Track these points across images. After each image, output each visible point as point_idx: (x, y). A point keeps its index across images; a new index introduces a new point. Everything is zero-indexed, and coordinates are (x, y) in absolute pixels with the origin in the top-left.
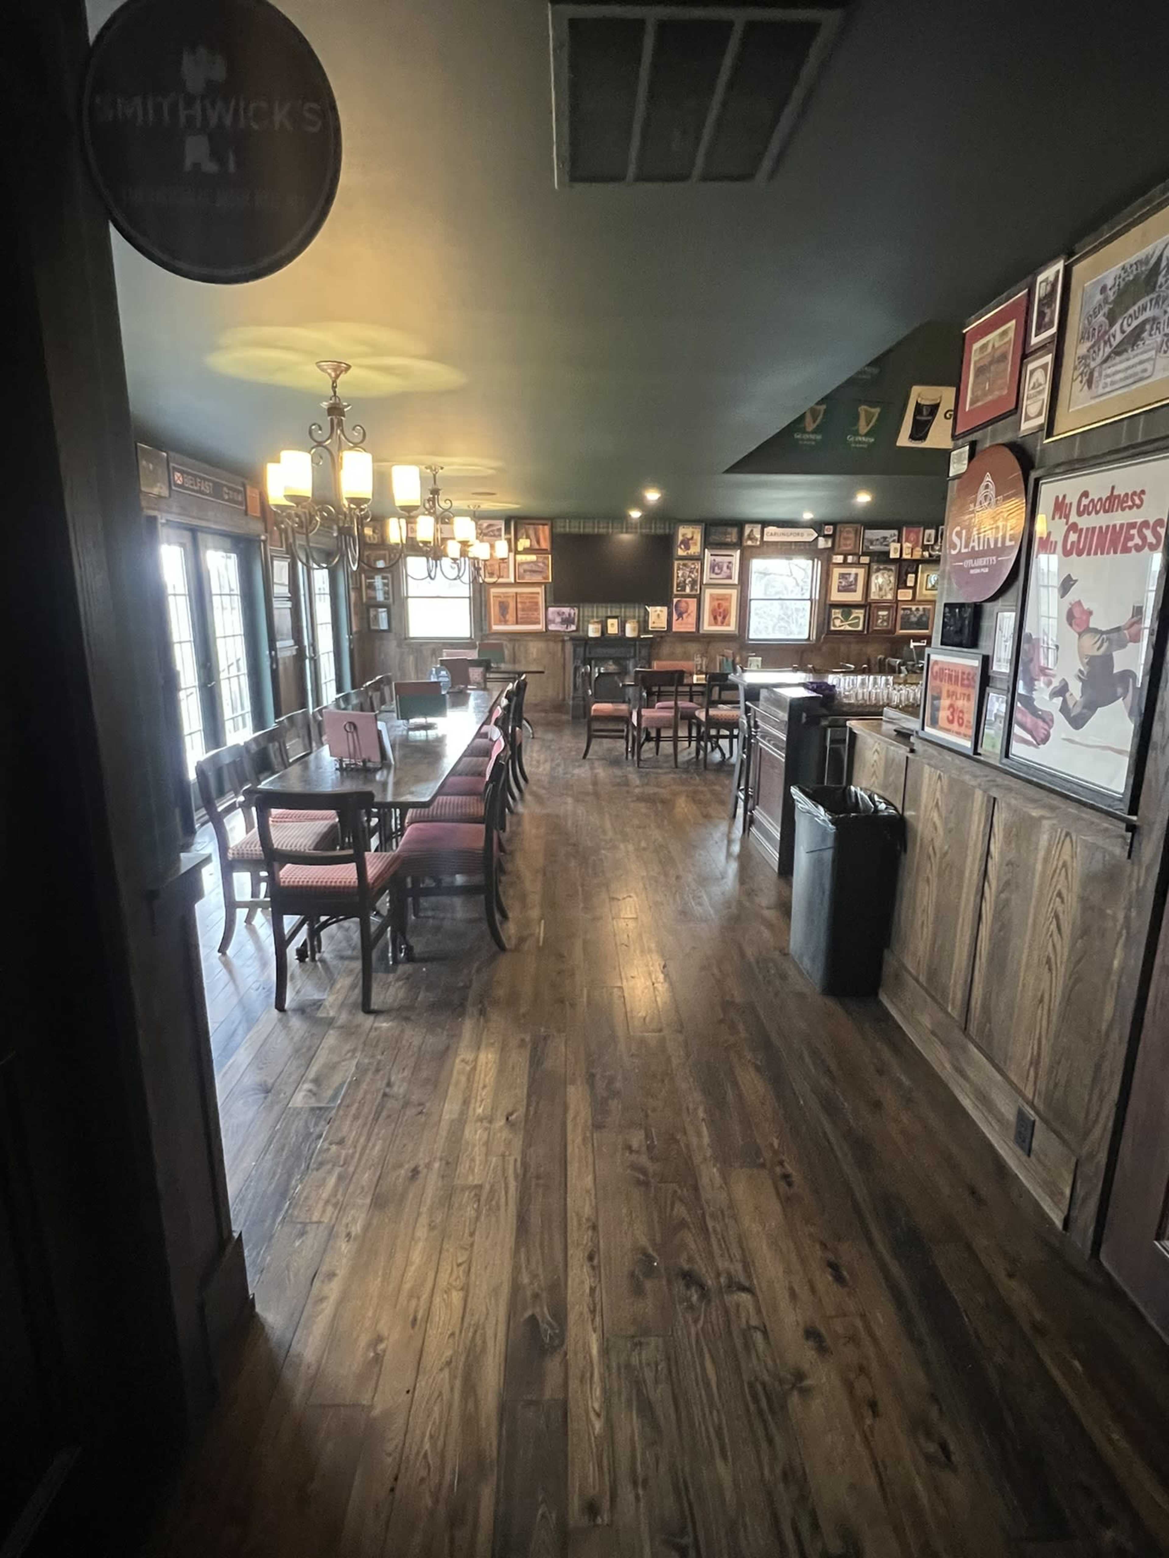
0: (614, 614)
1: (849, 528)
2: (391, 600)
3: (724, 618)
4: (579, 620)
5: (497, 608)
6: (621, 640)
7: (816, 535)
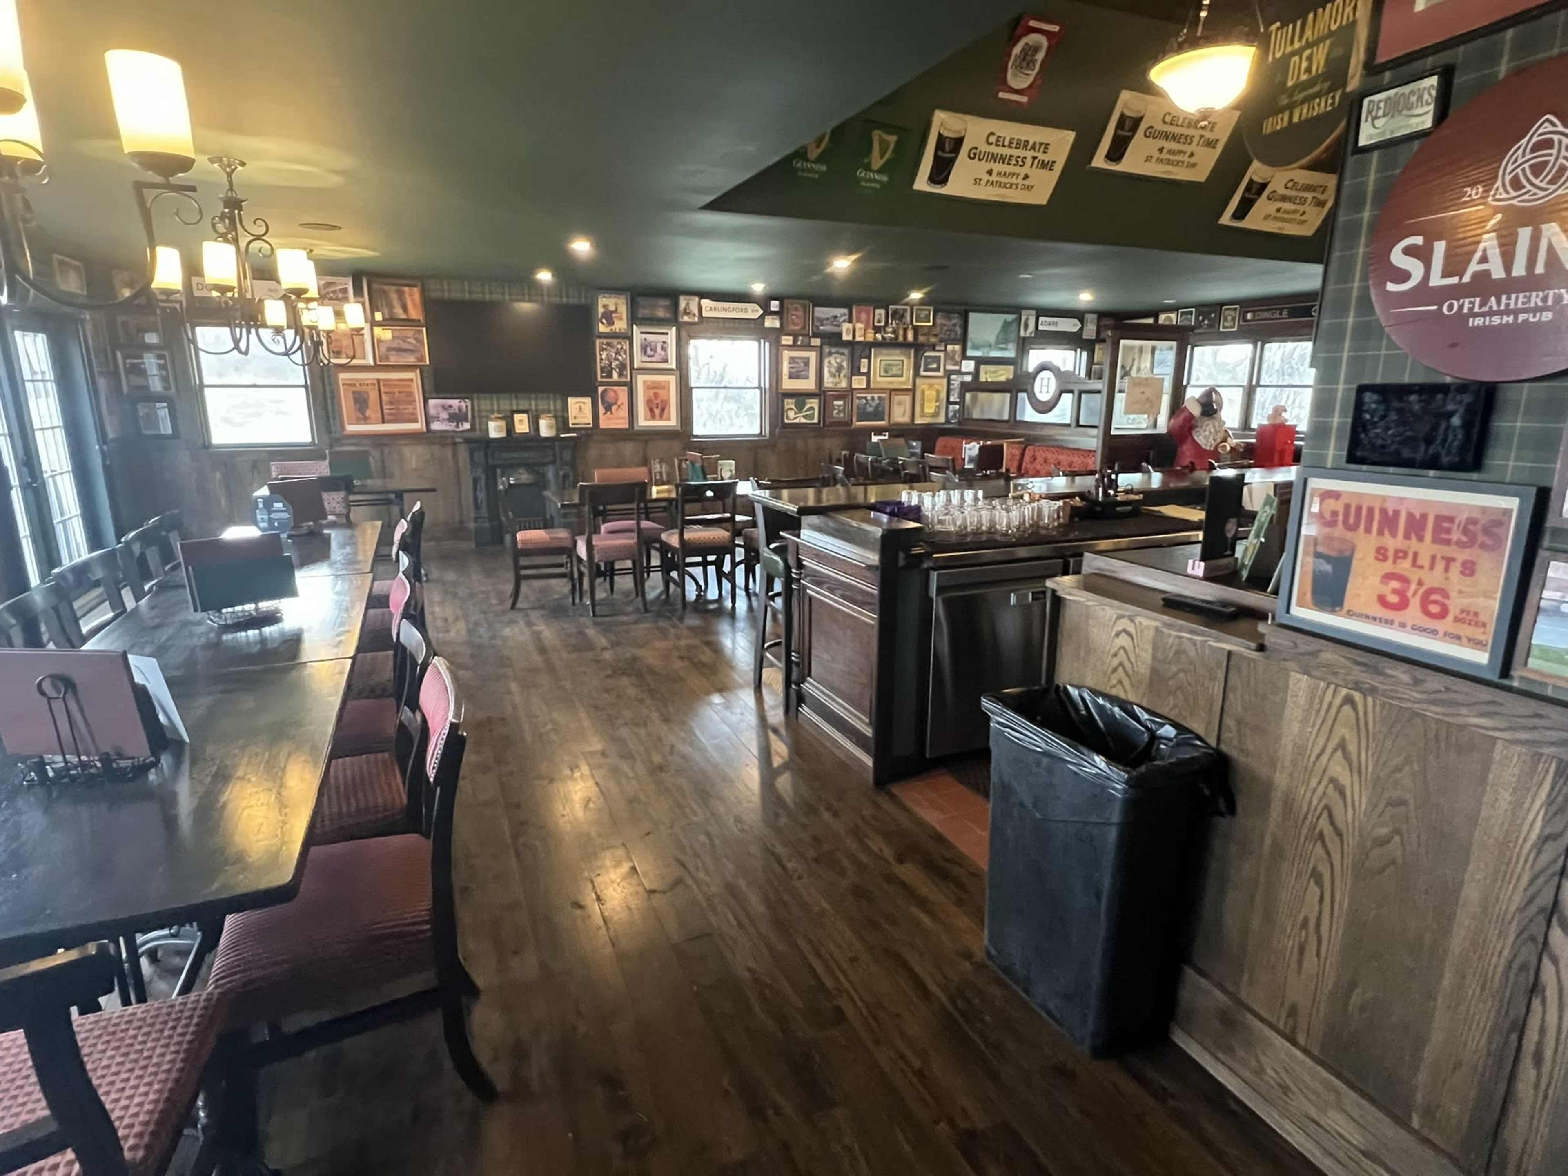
0: (521, 408)
1: (797, 304)
2: (173, 390)
3: (663, 410)
4: (473, 417)
5: (352, 402)
6: (533, 440)
7: (761, 312)
